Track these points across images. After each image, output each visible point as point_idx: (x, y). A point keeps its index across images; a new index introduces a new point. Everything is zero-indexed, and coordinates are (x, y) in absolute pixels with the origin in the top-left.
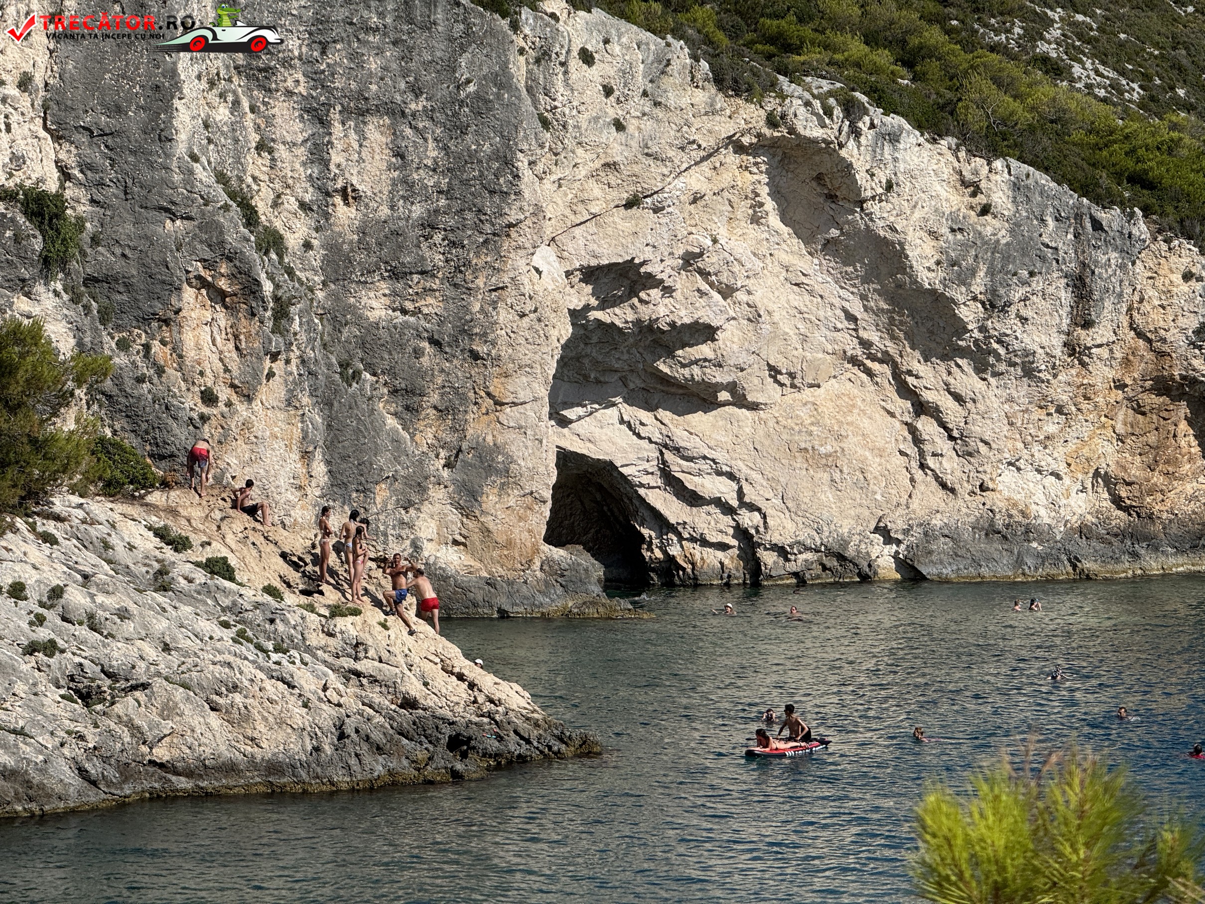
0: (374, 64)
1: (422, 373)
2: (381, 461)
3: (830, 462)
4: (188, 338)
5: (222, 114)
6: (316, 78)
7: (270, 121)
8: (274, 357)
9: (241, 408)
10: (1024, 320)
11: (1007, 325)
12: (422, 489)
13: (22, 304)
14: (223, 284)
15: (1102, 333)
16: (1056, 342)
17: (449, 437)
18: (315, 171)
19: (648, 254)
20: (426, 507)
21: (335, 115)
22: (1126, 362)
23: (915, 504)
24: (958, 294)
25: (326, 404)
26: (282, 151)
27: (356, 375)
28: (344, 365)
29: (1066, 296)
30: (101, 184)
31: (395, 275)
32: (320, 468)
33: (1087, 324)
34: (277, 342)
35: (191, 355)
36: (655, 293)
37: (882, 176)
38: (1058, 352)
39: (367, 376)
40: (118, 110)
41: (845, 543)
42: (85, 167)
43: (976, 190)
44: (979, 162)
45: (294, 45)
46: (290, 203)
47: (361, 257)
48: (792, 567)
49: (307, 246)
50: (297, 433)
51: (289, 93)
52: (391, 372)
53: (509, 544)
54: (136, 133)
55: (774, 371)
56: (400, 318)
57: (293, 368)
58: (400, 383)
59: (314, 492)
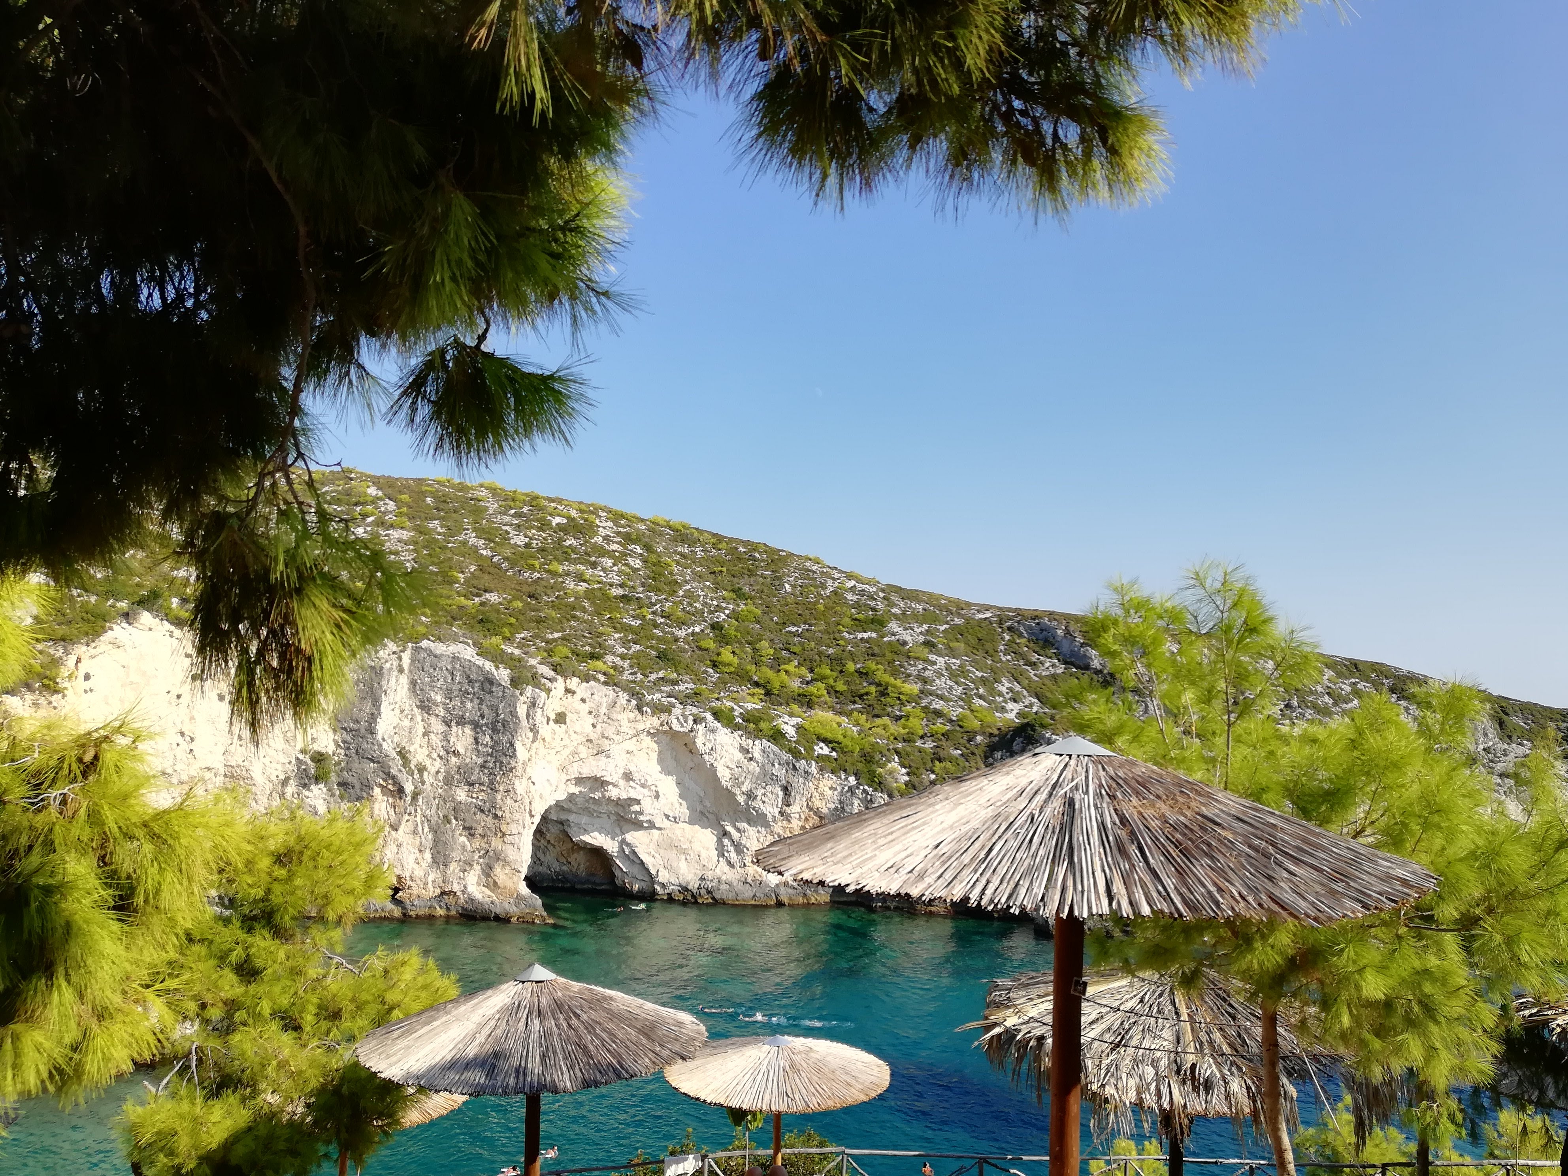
0: (469, 705)
1: (476, 821)
2: (454, 854)
3: (685, 852)
4: (376, 806)
5: (406, 723)
6: (447, 710)
7: (429, 725)
8: (410, 814)
9: (393, 833)
10: (764, 802)
11: (757, 804)
12: (471, 865)
13: (307, 793)
14: (390, 787)
15: (795, 809)
16: (776, 811)
17: (485, 846)
18: (444, 743)
19: (604, 773)
20: (472, 872)
21: (453, 723)
22: (806, 819)
23: (718, 870)
24: (737, 791)
25: (434, 830)
26: (432, 736)
27: (449, 822)
28: (445, 817)
29: (781, 794)
30: (348, 749)
31: (472, 784)
32: (428, 856)
33: (788, 805)
34: (411, 809)
35: (376, 812)
36: (610, 787)
37: (709, 745)
38: (777, 815)
39: (454, 821)
40: (357, 722)
41: (688, 883)
42: (344, 742)
43: (748, 752)
44: (750, 742)
45: (439, 698)
46: (435, 755)
47: (457, 777)
48: (667, 891)
49: (438, 772)
50: (418, 843)
51: (437, 716)
52: (464, 821)
53: (505, 888)
54: (363, 731)
55: (667, 817)
56: (470, 800)
57: (418, 819)
58: (467, 825)
59: (424, 865)
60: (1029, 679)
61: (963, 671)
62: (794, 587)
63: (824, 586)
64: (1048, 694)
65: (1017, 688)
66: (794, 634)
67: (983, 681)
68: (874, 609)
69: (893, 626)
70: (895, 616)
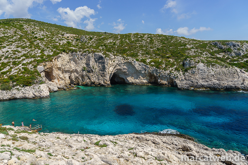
2: (100, 79)
5: (94, 63)
10: (142, 71)
15: (146, 72)
18: (98, 65)
19: (120, 68)
20: (102, 81)
22: (148, 73)
24: (138, 70)
27: (99, 75)
29: (144, 70)
36: (122, 70)
37: (134, 64)
38: (144, 73)
44: (140, 63)
47: (100, 69)
48: (131, 83)
49: (98, 69)
51: (97, 62)
53: (106, 83)
54: (88, 64)
58: (101, 75)
60: (210, 51)
61: (197, 51)
62: (173, 41)
63: (178, 41)
64: (213, 54)
65: (207, 53)
66: (171, 48)
67: (200, 53)
68: (185, 43)
69: (187, 45)
70: (189, 44)
